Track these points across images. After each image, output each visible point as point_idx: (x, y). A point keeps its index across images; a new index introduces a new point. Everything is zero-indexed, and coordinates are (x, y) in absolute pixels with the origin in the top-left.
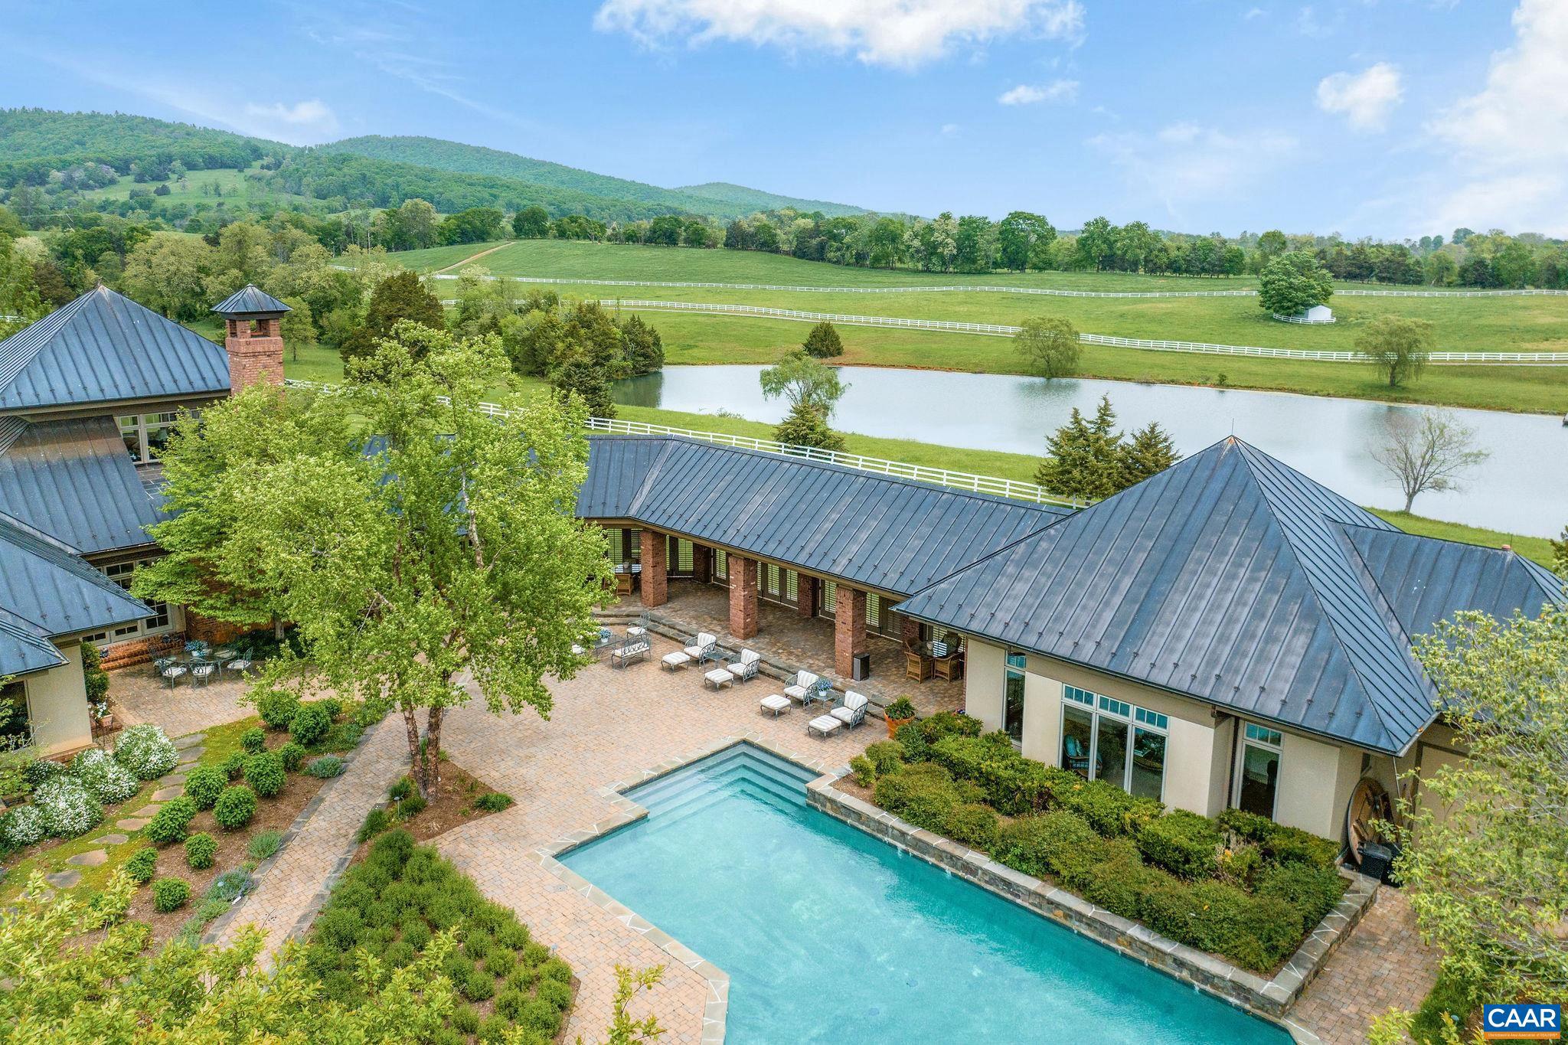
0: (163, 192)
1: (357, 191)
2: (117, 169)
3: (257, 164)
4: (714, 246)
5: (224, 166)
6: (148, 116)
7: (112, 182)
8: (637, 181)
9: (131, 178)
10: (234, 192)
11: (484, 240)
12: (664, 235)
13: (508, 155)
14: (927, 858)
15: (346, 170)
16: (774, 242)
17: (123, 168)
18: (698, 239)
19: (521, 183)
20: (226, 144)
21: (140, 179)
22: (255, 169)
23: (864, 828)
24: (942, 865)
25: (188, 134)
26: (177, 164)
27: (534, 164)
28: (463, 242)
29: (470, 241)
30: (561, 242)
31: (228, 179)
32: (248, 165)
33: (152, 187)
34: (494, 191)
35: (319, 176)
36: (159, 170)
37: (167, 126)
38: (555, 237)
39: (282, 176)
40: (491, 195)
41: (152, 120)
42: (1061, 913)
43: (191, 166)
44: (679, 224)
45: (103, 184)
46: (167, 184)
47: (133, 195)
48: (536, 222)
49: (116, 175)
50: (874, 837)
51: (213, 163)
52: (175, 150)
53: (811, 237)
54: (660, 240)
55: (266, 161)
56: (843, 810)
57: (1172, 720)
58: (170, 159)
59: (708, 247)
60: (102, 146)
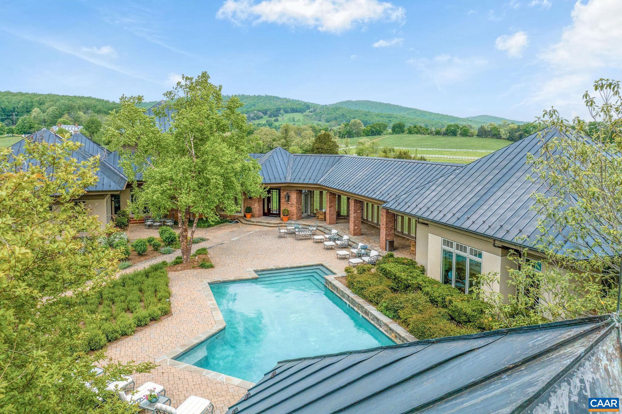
0: (276, 120)
1: (340, 120)
2: (263, 113)
3: (308, 111)
4: (472, 136)
5: (297, 111)
6: (275, 96)
7: (262, 117)
8: (449, 115)
9: (267, 116)
10: (299, 121)
11: (380, 135)
12: (451, 132)
13: (398, 106)
14: (355, 308)
15: (337, 112)
16: (499, 134)
17: (265, 113)
18: (465, 133)
19: (401, 116)
20: (298, 104)
21: (270, 116)
22: (307, 113)
23: (338, 295)
24: (359, 312)
25: (287, 101)
26: (282, 111)
27: (407, 109)
28: (372, 135)
29: (375, 135)
30: (410, 135)
31: (298, 116)
32: (305, 111)
33: (273, 119)
34: (390, 119)
35: (328, 115)
36: (276, 113)
37: (281, 99)
38: (407, 133)
39: (315, 115)
40: (389, 121)
41: (276, 97)
42: (393, 335)
43: (286, 112)
44: (458, 127)
45: (259, 118)
46: (278, 118)
47: (267, 121)
48: (400, 128)
49: (263, 115)
50: (341, 299)
51: (294, 111)
52: (282, 106)
53: (516, 132)
54: (450, 134)
55: (311, 110)
56: (333, 287)
57: (484, 254)
58: (280, 109)
59: (470, 136)
60: (261, 106)
